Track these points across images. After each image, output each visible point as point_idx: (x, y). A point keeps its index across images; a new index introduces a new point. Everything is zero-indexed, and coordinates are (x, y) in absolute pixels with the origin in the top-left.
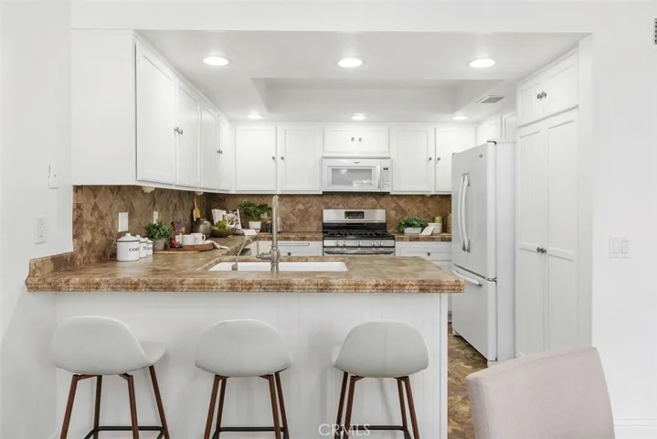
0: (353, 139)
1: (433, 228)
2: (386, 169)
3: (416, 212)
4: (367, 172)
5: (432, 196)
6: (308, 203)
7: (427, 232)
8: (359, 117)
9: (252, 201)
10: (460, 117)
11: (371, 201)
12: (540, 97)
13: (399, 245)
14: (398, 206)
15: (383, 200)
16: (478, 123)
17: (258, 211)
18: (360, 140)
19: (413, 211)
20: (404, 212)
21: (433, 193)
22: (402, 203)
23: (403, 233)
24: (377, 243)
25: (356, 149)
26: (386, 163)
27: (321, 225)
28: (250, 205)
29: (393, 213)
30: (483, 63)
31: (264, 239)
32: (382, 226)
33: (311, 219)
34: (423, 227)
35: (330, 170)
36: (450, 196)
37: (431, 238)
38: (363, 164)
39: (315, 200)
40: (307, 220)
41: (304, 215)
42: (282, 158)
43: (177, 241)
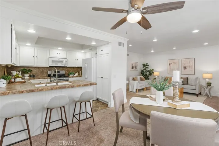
0: (58, 54)
1: (77, 74)
2: (66, 61)
3: (72, 71)
4: (62, 62)
5: (76, 68)
6: (43, 69)
7: (75, 75)
8: (60, 48)
9: (26, 68)
10: (83, 51)
11: (61, 68)
12: (102, 50)
13: (70, 78)
14: (68, 70)
15: (64, 68)
16: (86, 53)
17: (28, 71)
18: (59, 54)
19: (71, 71)
20: (69, 71)
21: (76, 67)
22: (69, 69)
23: (69, 76)
24: (64, 78)
25: (58, 56)
26: (66, 60)
27: (47, 75)
28: (25, 70)
29: (67, 71)
30: (93, 43)
31: (32, 79)
32: (64, 74)
33: (44, 73)
34: (74, 74)
35: (52, 61)
36: (82, 68)
37: (77, 77)
38: (61, 60)
39: (46, 68)
40: (43, 73)
41: (42, 72)
42: (37, 57)
43: (12, 80)
